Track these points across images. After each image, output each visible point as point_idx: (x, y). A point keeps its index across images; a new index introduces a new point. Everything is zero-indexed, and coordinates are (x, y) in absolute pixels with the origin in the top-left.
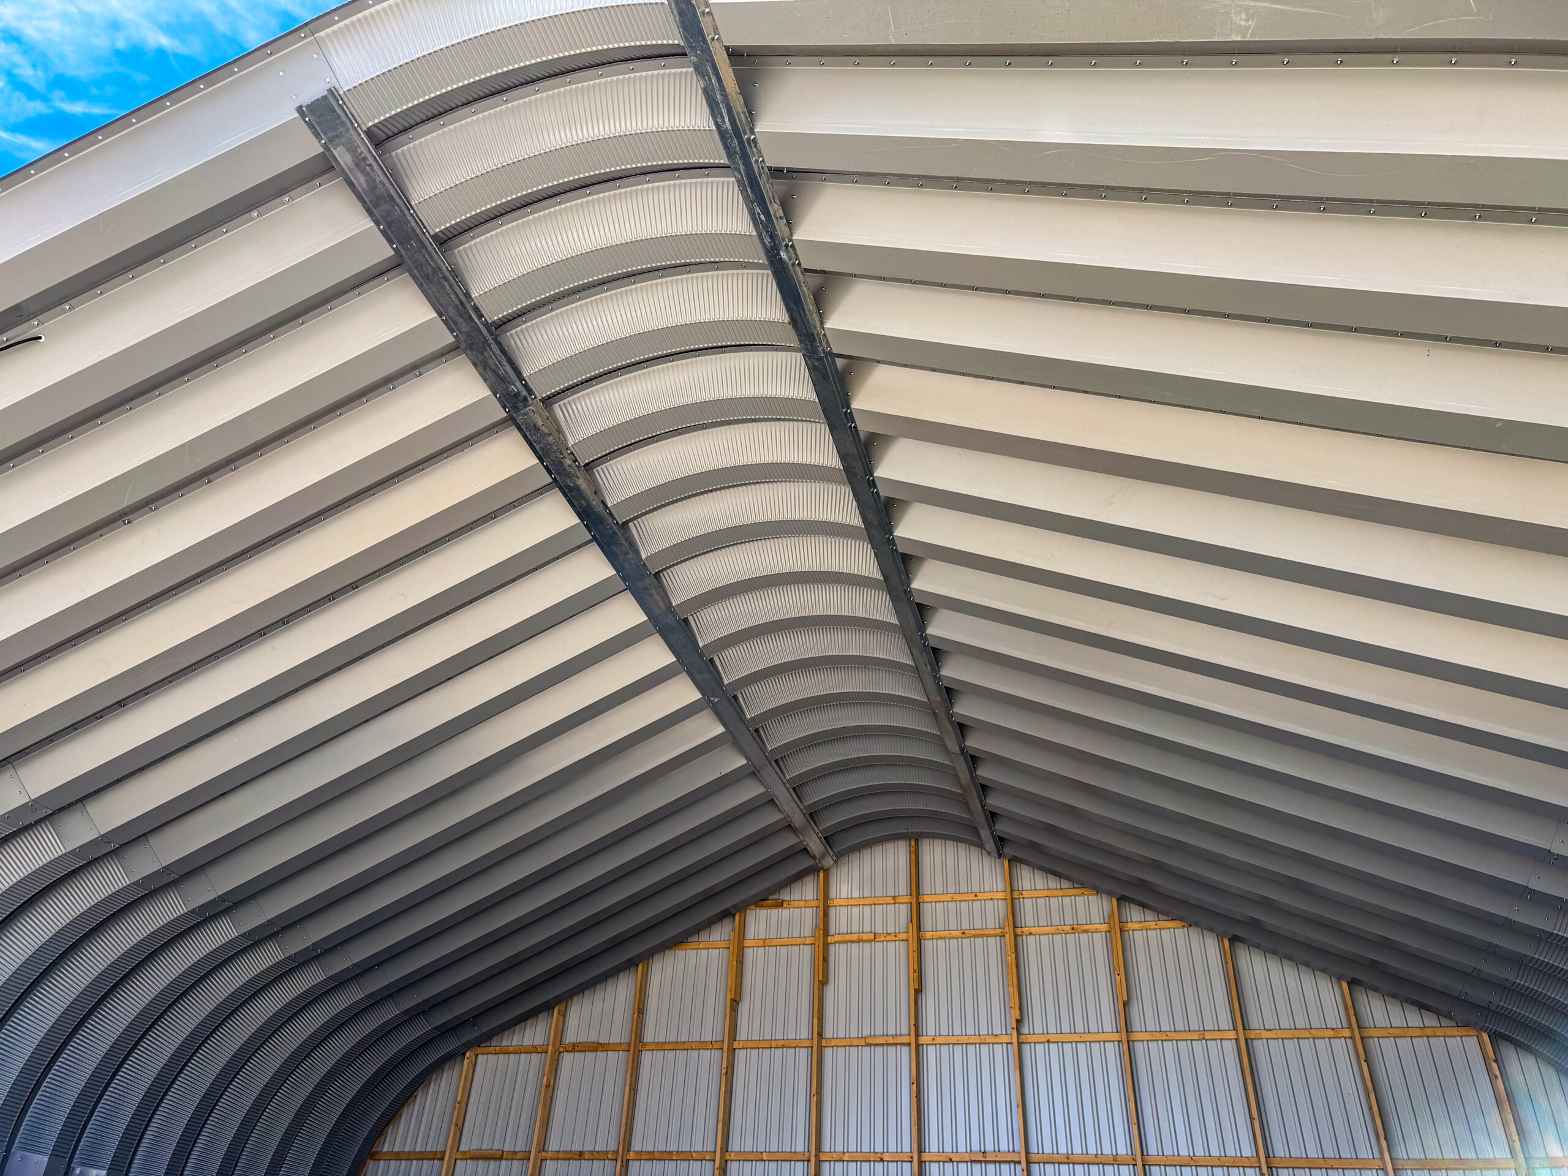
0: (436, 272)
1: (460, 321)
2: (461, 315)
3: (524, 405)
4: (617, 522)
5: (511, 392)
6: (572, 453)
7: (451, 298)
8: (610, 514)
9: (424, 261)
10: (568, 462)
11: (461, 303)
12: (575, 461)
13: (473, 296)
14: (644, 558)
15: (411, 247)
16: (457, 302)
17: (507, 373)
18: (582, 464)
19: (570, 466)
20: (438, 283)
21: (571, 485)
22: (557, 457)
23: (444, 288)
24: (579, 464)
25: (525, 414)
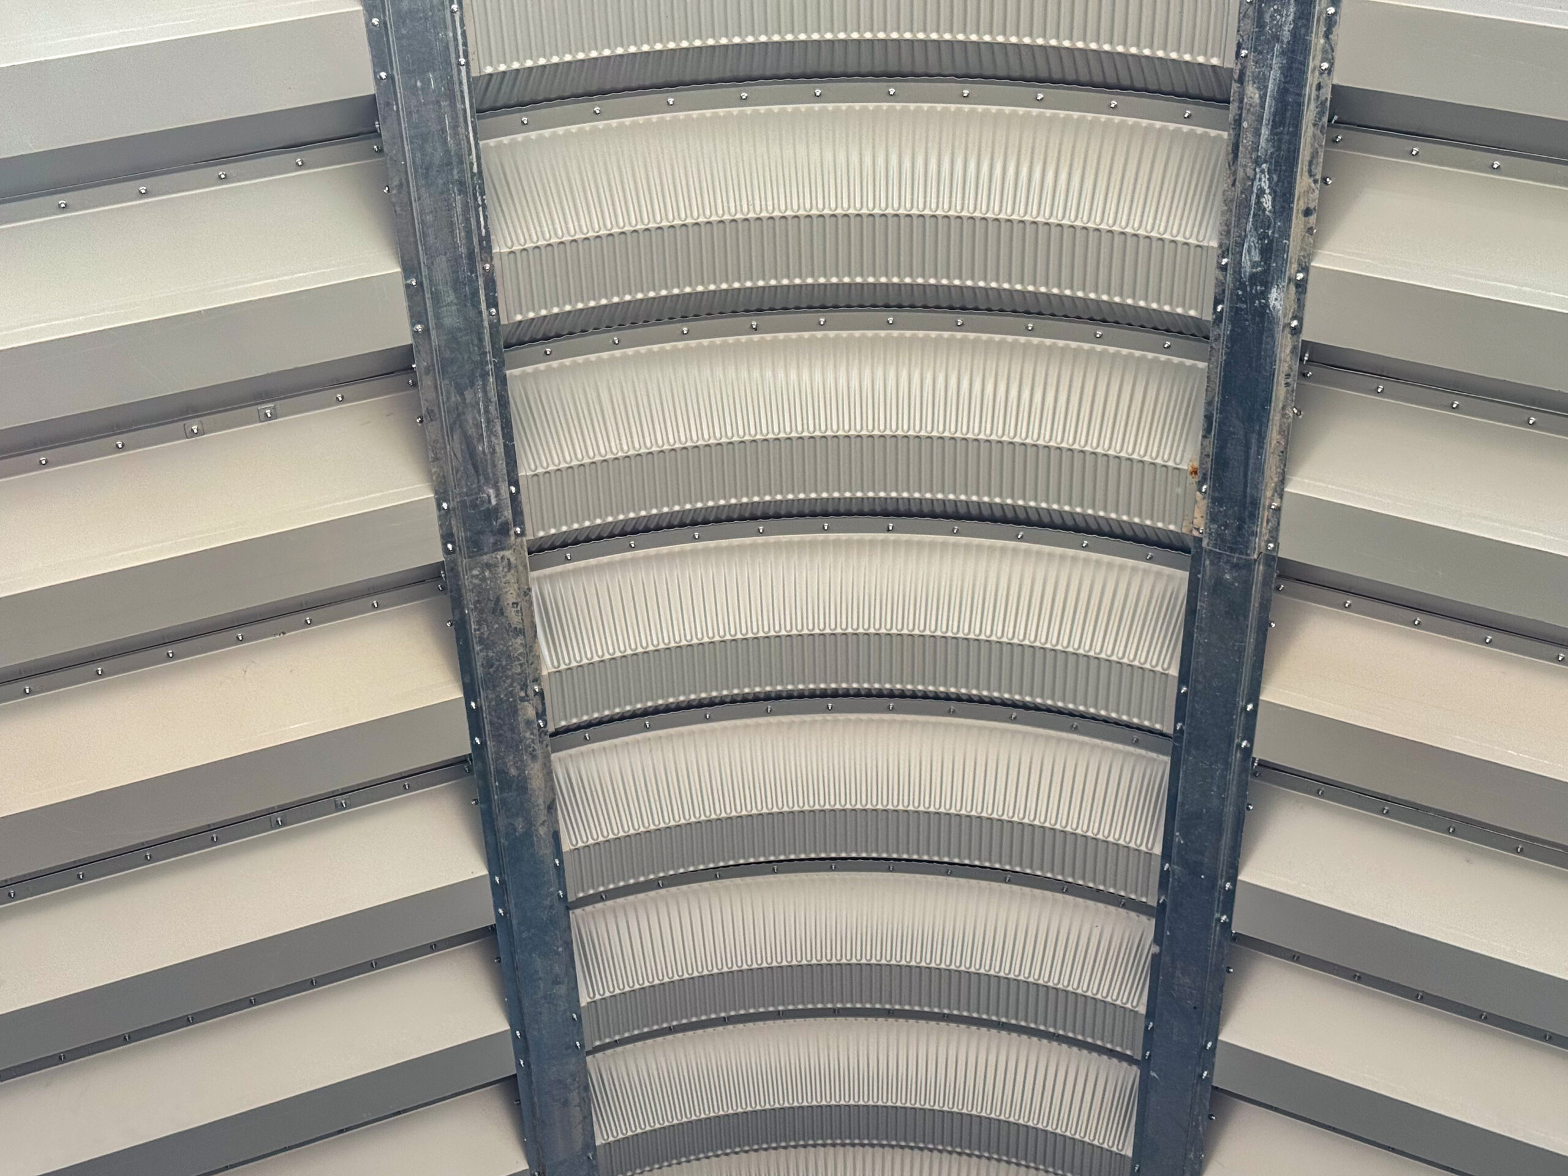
0: (450, 164)
1: (450, 297)
2: (457, 284)
3: (495, 544)
4: (565, 895)
5: (483, 502)
6: (541, 694)
7: (453, 237)
8: (560, 870)
9: (435, 127)
10: (529, 711)
11: (471, 256)
12: (541, 715)
13: (496, 250)
14: (583, 1003)
15: (423, 89)
16: (463, 250)
17: (494, 452)
18: (551, 728)
19: (528, 723)
20: (442, 193)
21: (513, 772)
22: (512, 694)
23: (450, 208)
24: (545, 725)
25: (488, 566)
